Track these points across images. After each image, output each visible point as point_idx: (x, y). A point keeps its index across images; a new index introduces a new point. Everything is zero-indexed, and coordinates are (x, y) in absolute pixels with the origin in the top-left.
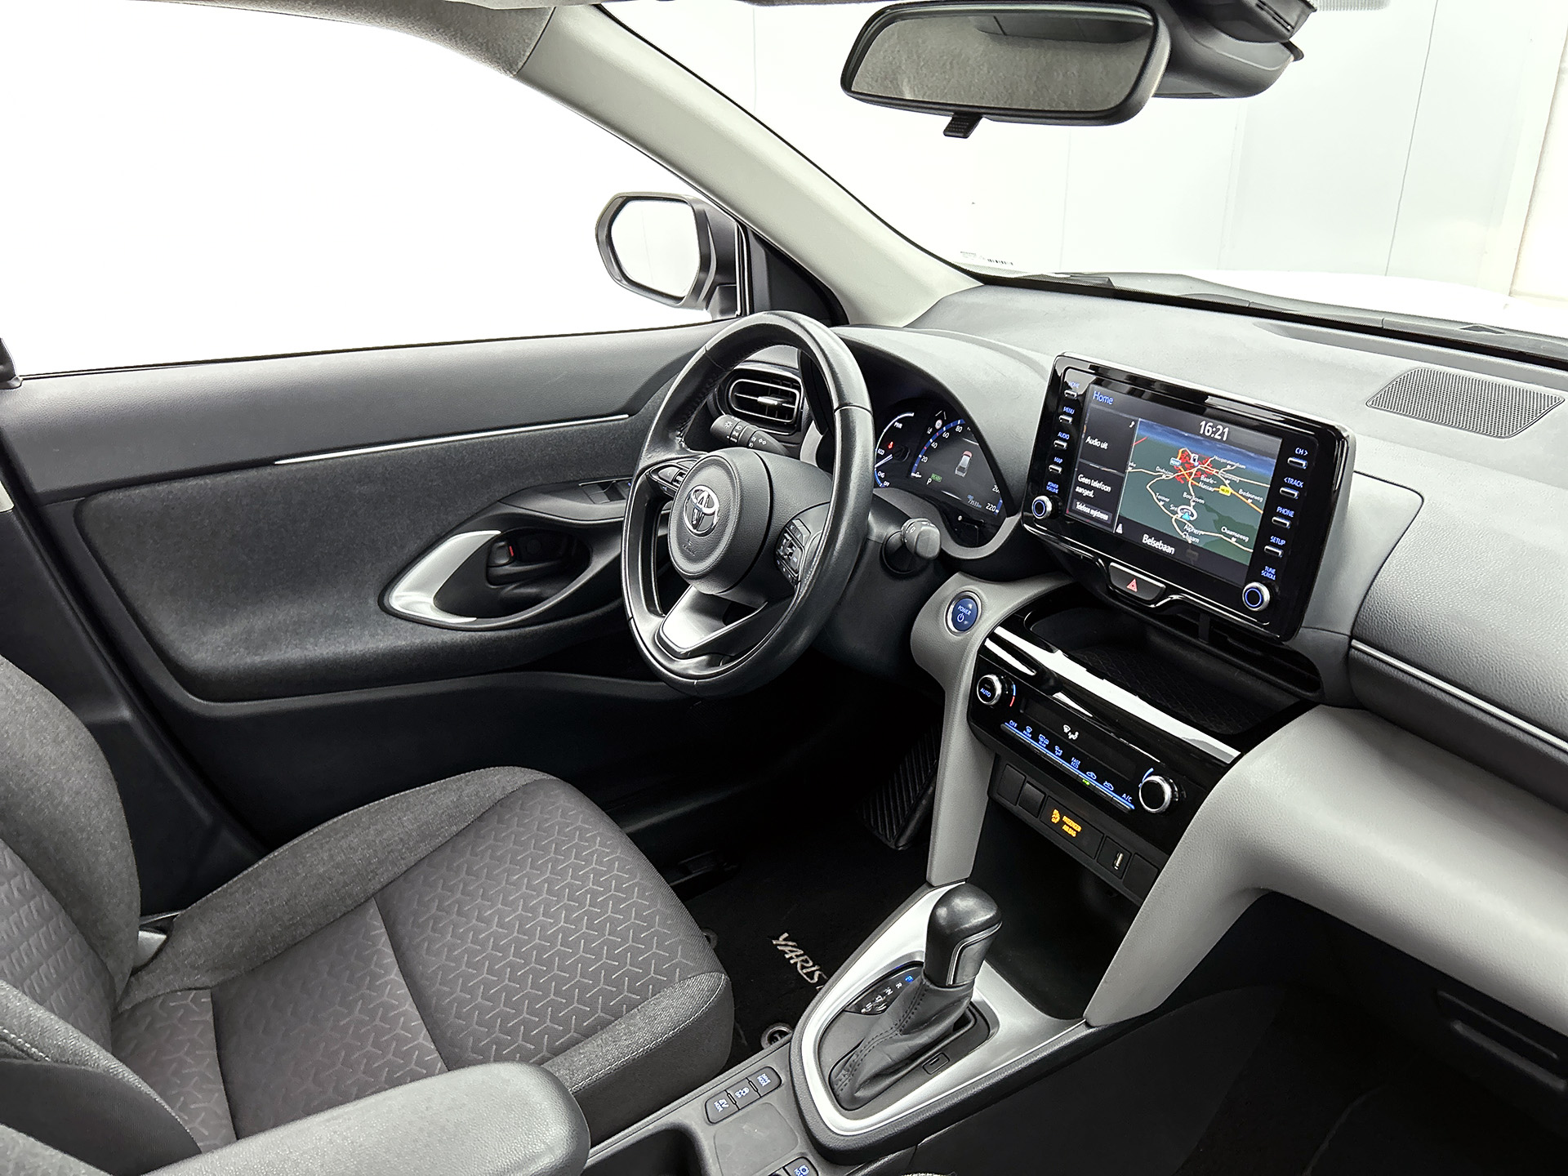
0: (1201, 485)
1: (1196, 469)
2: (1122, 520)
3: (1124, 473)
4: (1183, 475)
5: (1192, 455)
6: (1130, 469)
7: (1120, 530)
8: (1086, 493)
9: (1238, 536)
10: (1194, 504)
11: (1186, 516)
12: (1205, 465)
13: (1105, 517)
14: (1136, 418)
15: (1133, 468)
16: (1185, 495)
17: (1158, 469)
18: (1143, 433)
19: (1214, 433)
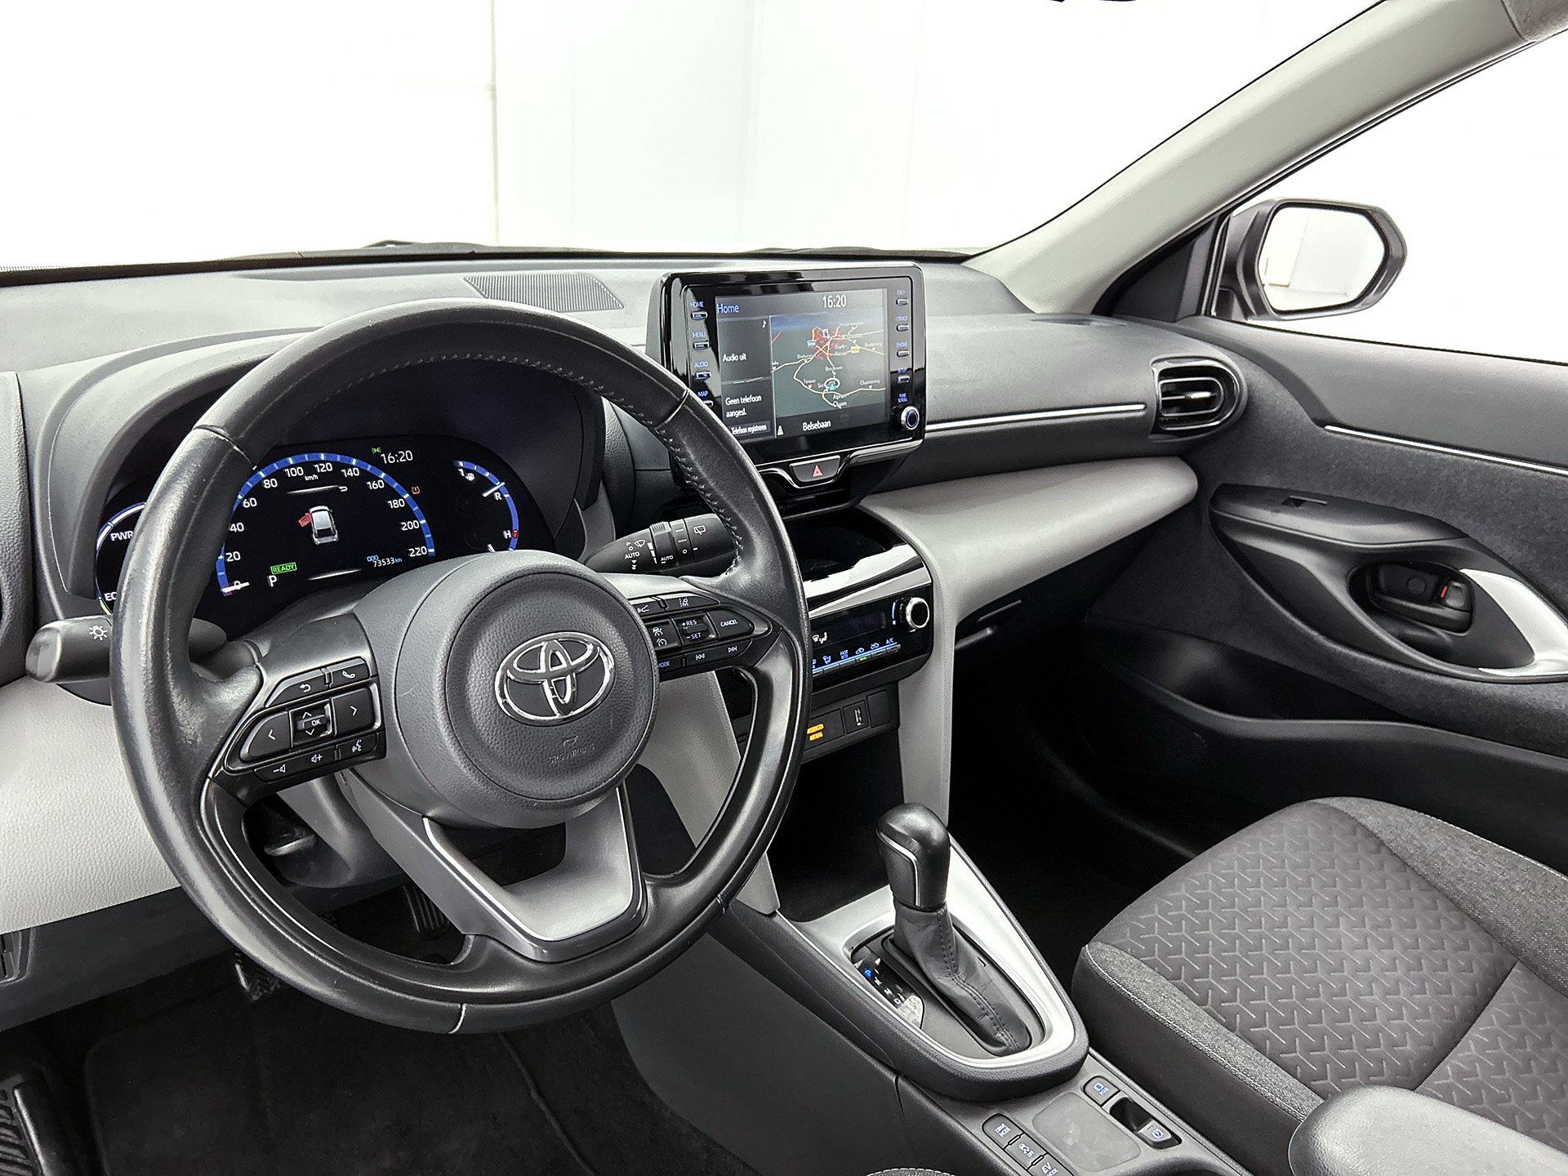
0: (836, 354)
1: (829, 342)
2: (781, 421)
3: (770, 375)
4: (821, 351)
5: (823, 331)
6: (774, 368)
7: (780, 432)
8: (739, 413)
9: (872, 382)
10: (834, 374)
11: (832, 388)
12: (836, 335)
13: (764, 427)
14: (766, 317)
15: (777, 366)
16: (827, 369)
17: (799, 356)
18: (775, 329)
19: (835, 303)
